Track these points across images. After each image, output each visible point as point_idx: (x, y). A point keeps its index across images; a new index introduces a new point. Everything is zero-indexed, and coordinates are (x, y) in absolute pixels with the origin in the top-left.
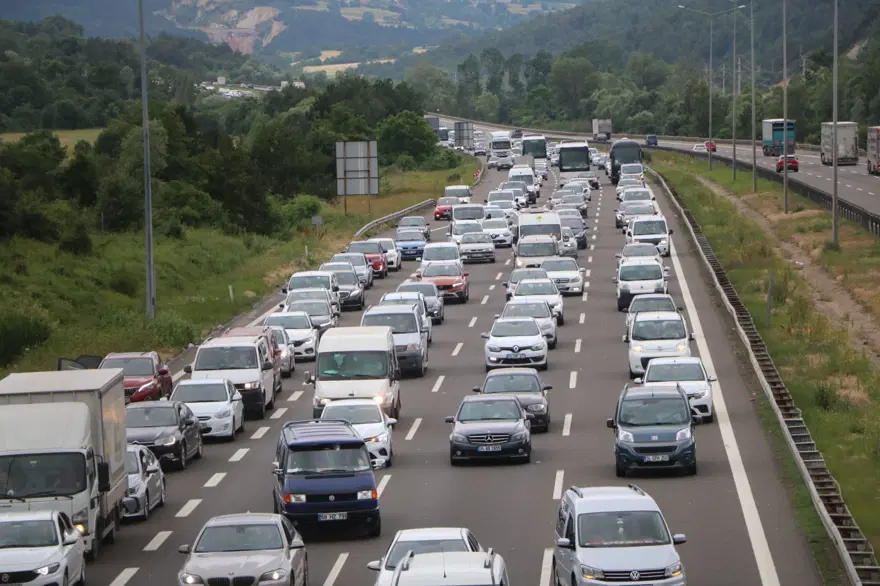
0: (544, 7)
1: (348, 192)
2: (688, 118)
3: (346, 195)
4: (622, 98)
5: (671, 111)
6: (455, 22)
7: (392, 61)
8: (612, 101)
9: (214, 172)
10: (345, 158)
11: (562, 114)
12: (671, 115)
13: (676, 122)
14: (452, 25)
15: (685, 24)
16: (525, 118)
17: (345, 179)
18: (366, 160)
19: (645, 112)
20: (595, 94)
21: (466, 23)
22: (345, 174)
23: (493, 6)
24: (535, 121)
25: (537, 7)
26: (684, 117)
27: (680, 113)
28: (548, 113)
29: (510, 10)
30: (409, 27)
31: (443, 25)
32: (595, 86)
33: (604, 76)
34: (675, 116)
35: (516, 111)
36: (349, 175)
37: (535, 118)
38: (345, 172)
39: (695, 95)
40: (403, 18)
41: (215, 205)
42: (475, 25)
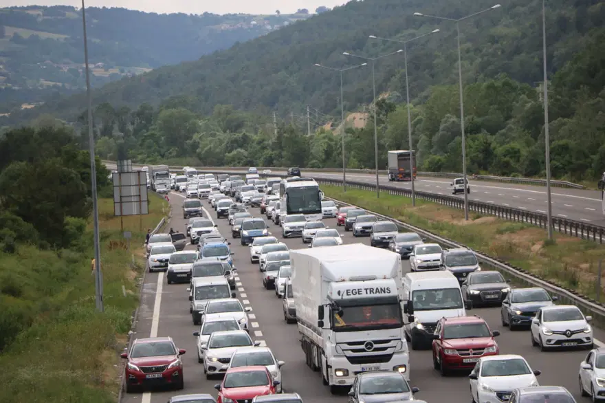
0: (122, 71)
1: (124, 214)
2: (280, 153)
3: (121, 215)
4: (219, 139)
5: (264, 148)
6: (51, 84)
7: (6, 114)
8: (211, 142)
9: (22, 200)
10: (120, 186)
11: (170, 153)
12: (266, 152)
13: (271, 157)
14: (48, 86)
15: (244, 82)
16: (140, 157)
17: (121, 202)
18: (137, 187)
19: (239, 150)
20: (196, 137)
21: (60, 84)
22: (121, 200)
23: (81, 70)
24: (148, 159)
25: (116, 70)
26: (276, 152)
27: (273, 150)
28: (159, 152)
29: (94, 73)
30: (13, 88)
31: (41, 86)
32: (194, 130)
33: (201, 123)
34: (269, 152)
35: (133, 151)
36: (124, 200)
37: (148, 157)
38: (121, 197)
39: (285, 135)
40: (8, 80)
41: (27, 227)
42: (67, 86)
